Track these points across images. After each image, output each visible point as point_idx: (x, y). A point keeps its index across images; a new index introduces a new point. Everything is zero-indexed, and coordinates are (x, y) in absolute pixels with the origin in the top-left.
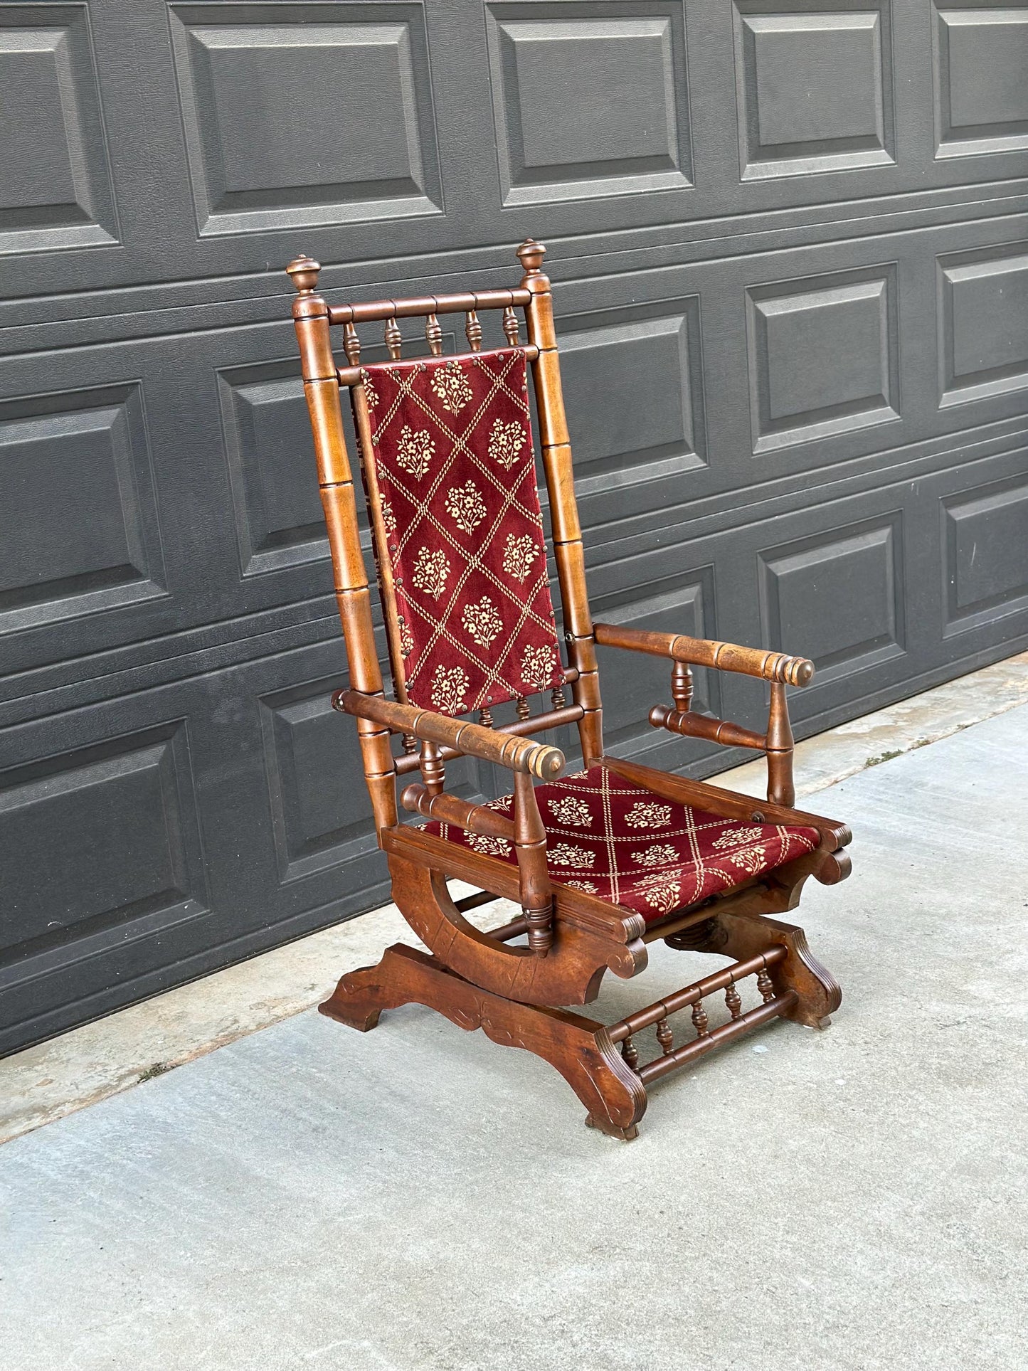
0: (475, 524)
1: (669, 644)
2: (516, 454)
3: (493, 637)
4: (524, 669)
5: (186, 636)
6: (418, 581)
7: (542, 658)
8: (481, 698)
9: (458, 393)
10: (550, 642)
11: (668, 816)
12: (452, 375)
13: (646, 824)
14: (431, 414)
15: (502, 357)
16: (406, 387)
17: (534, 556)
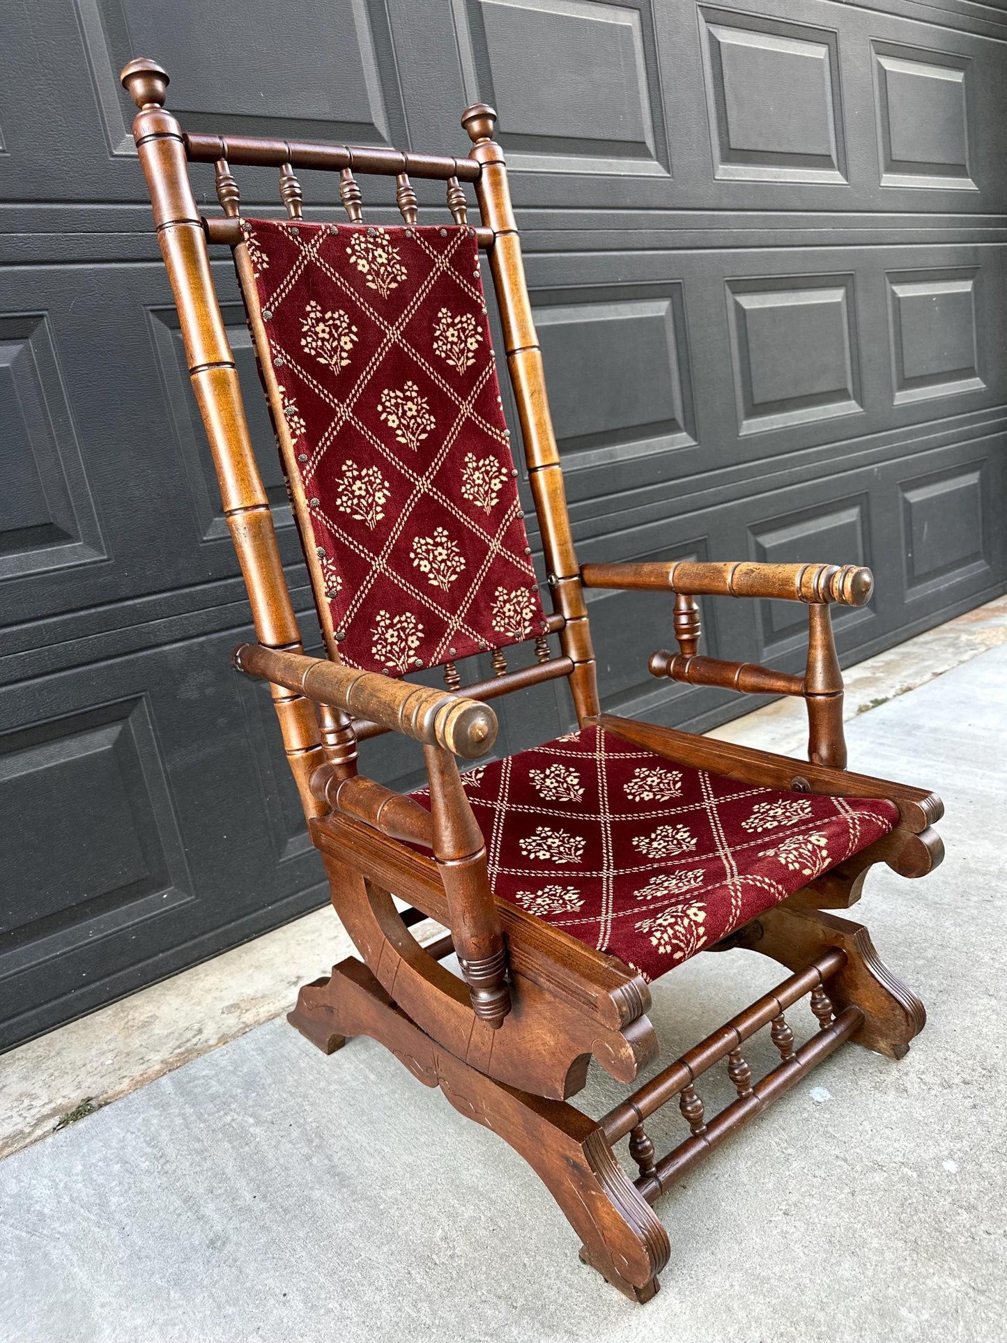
0: (420, 438)
1: (668, 573)
2: (470, 355)
3: (454, 578)
4: (496, 615)
5: (135, 605)
6: (343, 504)
7: (519, 603)
8: (442, 650)
9: (386, 269)
10: (528, 583)
11: (679, 785)
12: (376, 244)
13: (651, 796)
14: (349, 291)
15: (444, 232)
16: (310, 251)
17: (501, 482)
